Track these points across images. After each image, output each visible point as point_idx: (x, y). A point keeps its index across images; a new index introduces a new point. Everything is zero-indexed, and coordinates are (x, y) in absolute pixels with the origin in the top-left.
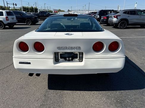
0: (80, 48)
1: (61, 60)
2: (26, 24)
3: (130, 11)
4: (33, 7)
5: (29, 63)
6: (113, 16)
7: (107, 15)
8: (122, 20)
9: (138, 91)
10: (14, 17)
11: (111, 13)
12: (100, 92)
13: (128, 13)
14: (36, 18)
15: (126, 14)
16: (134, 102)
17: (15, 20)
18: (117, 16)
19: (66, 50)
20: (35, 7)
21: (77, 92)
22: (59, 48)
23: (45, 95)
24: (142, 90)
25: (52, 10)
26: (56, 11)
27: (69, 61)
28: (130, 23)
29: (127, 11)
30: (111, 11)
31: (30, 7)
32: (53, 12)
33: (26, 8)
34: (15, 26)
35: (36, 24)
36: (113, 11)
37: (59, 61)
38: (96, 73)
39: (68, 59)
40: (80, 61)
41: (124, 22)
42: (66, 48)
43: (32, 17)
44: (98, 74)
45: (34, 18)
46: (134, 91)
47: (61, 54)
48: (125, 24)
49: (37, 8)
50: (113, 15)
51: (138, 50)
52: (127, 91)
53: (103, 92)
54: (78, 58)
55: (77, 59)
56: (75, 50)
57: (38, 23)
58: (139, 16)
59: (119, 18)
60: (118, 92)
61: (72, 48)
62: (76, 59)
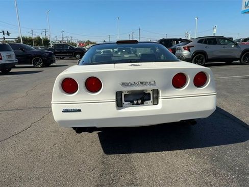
0: (154, 83)
1: (125, 103)
2: (32, 65)
3: (208, 39)
4: (41, 38)
5: (79, 111)
6: (182, 47)
7: (172, 47)
8: (197, 53)
9: (239, 144)
10: (12, 53)
11: (177, 43)
12: (186, 150)
13: (205, 43)
14: (51, 54)
15: (201, 43)
16: (236, 157)
17: (13, 59)
18: (188, 47)
19: (135, 87)
20: (45, 37)
21: (151, 154)
22: (124, 85)
23: (103, 163)
24: (243, 143)
25: (74, 42)
26: (83, 44)
27: (138, 104)
28: (209, 57)
29: (203, 40)
30: (177, 40)
31: (34, 36)
32: (78, 44)
33: (27, 39)
34: (13, 70)
35: (51, 65)
36: (180, 39)
37: (122, 106)
38: (179, 121)
39: (135, 102)
40: (154, 104)
41: (200, 56)
42: (135, 84)
43: (43, 53)
44: (182, 121)
45: (47, 54)
46: (233, 146)
47: (125, 95)
48: (202, 60)
49: (49, 39)
50: (182, 45)
51: (228, 94)
52: (223, 146)
53: (189, 150)
54: (152, 100)
55: (150, 102)
56: (147, 86)
57: (54, 64)
58: (223, 46)
59: (193, 50)
60: (211, 149)
61: (143, 84)
62: (148, 102)
